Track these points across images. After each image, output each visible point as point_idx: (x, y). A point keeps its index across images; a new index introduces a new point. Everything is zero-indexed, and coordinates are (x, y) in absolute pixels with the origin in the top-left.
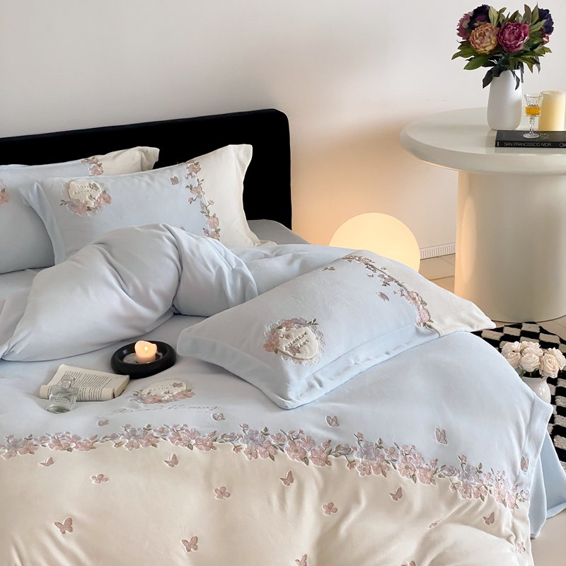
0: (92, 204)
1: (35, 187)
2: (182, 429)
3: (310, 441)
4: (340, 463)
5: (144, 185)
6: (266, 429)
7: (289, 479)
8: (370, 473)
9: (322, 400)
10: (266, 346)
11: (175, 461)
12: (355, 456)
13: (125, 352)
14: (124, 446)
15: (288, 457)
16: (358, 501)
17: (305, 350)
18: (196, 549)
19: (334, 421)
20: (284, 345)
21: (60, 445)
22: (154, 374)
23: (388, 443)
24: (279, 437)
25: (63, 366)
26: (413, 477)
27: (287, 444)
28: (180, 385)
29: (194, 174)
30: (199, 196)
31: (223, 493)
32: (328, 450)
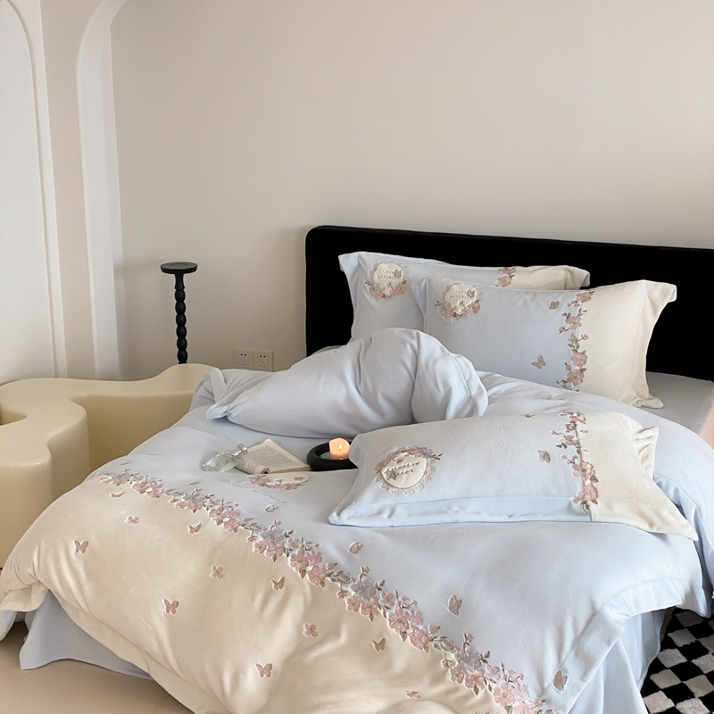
0: (459, 311)
3: (318, 558)
4: (332, 588)
6: (291, 533)
7: (281, 584)
8: (357, 610)
12: (349, 588)
15: (288, 564)
17: (403, 478)
18: (174, 613)
19: (357, 549)
20: (389, 468)
23: (389, 588)
24: (295, 543)
26: (404, 634)
29: (580, 302)
30: (574, 328)
31: (218, 573)
32: (329, 572)
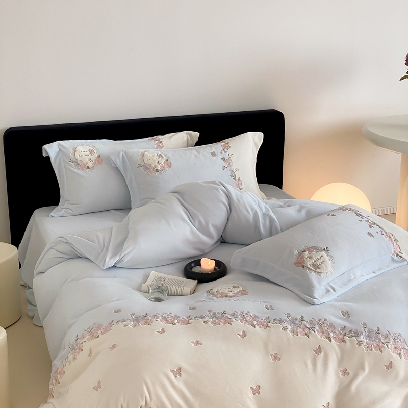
0: (159, 168)
1: (121, 154)
2: (246, 314)
3: (332, 326)
4: (352, 342)
5: (193, 156)
6: (302, 317)
7: (319, 351)
8: (372, 350)
9: (336, 300)
10: (295, 263)
11: (244, 335)
12: (362, 338)
13: (193, 265)
14: (209, 323)
15: (318, 336)
16: (363, 369)
17: (323, 267)
18: (259, 394)
19: (346, 314)
20: (309, 263)
21: (167, 321)
22: (215, 280)
23: (383, 331)
24: (311, 323)
25: (153, 272)
26: (400, 354)
27: (317, 327)
28: (237, 287)
29: (226, 150)
30: (230, 165)
31: (276, 357)
32: (343, 333)
